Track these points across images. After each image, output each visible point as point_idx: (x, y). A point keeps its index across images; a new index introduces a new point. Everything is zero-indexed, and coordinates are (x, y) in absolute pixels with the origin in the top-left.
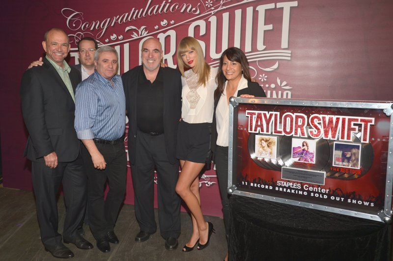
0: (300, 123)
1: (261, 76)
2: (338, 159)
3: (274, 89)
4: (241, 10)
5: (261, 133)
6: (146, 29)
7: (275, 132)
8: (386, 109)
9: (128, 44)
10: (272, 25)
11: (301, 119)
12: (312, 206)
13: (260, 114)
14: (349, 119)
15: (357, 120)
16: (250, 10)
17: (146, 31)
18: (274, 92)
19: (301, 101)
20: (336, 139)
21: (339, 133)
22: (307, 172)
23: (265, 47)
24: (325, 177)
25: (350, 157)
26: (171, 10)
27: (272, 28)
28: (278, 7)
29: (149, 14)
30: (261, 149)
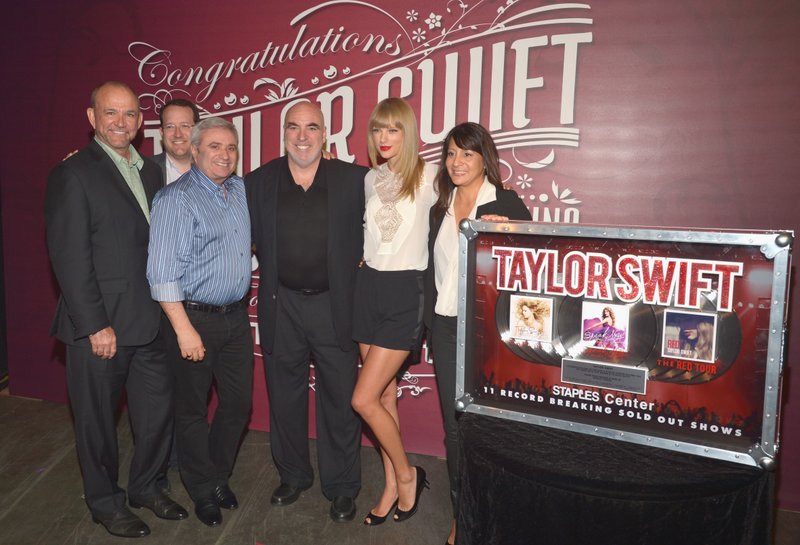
0: (598, 273)
1: (520, 177)
2: (671, 344)
3: (546, 204)
4: (481, 48)
5: (521, 290)
6: (294, 84)
7: (549, 290)
8: (765, 245)
9: (259, 113)
10: (542, 78)
11: (601, 265)
12: (620, 435)
13: (520, 254)
14: (694, 265)
15: (709, 267)
16: (499, 49)
17: (294, 87)
18: (546, 211)
19: (600, 229)
20: (668, 304)
21: (674, 293)
22: (612, 368)
23: (528, 121)
24: (646, 378)
25: (696, 340)
26: (344, 48)
27: (542, 85)
28: (553, 43)
29: (301, 55)
30: (522, 323)
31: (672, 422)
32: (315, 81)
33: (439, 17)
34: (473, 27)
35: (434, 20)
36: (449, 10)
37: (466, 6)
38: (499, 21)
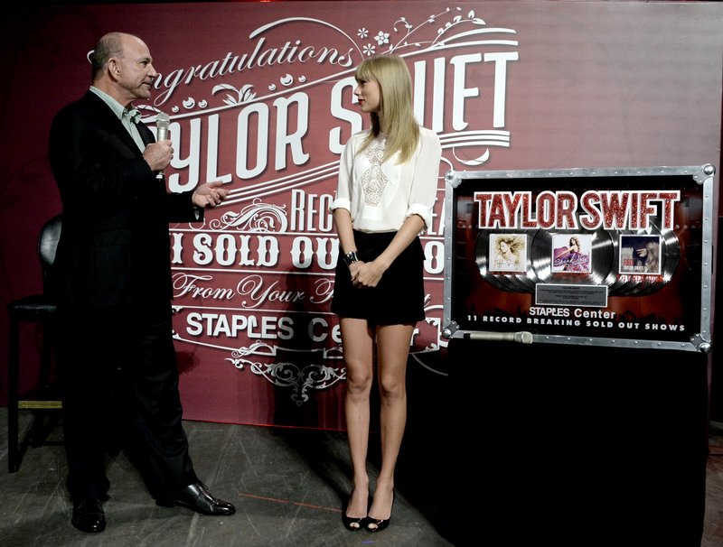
0: (565, 207)
2: (626, 262)
4: (424, 62)
5: (500, 228)
6: (252, 90)
7: (525, 225)
8: (697, 175)
9: (217, 116)
10: (477, 89)
11: (568, 200)
12: (590, 341)
13: (499, 196)
14: (643, 195)
15: (654, 196)
16: (439, 64)
17: (252, 92)
19: (567, 169)
20: (624, 228)
21: (628, 220)
23: (466, 124)
24: (607, 292)
25: (646, 257)
26: (300, 59)
27: (477, 94)
28: (486, 60)
29: (259, 64)
30: (500, 257)
31: (630, 326)
32: (272, 87)
33: (387, 35)
34: (417, 44)
35: (382, 37)
36: (396, 30)
37: (411, 27)
38: (440, 40)
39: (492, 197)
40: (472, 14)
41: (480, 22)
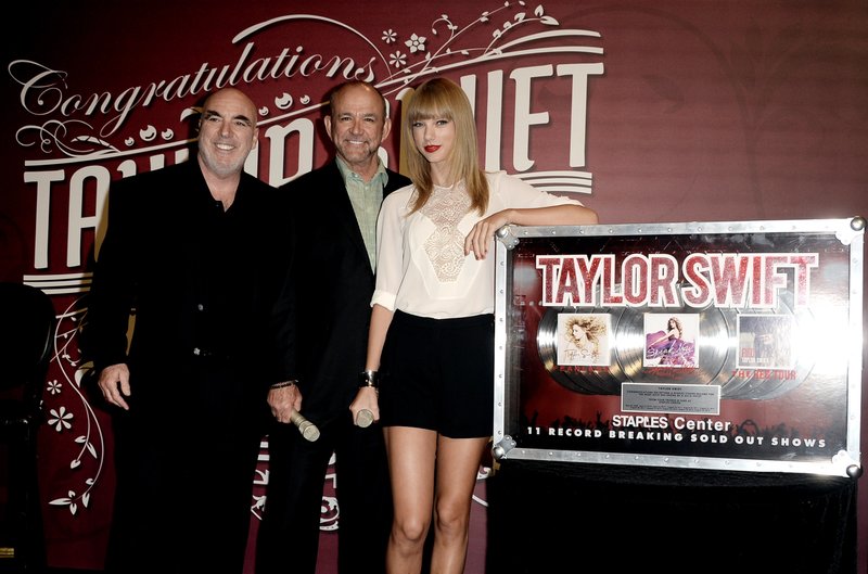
0: (662, 276)
4: (474, 76)
5: (573, 305)
7: (605, 301)
9: (186, 151)
10: (547, 113)
11: (665, 267)
12: (695, 463)
13: (571, 261)
15: (783, 260)
19: (664, 224)
20: (742, 305)
21: (748, 292)
23: (532, 163)
24: (719, 395)
25: (773, 345)
26: (302, 72)
27: (547, 121)
29: (245, 79)
30: (572, 346)
31: (751, 441)
32: (263, 110)
33: (422, 39)
34: (465, 52)
35: (416, 43)
36: (434, 32)
37: (456, 27)
38: (496, 45)
39: (562, 262)
40: (539, 10)
41: (551, 21)
